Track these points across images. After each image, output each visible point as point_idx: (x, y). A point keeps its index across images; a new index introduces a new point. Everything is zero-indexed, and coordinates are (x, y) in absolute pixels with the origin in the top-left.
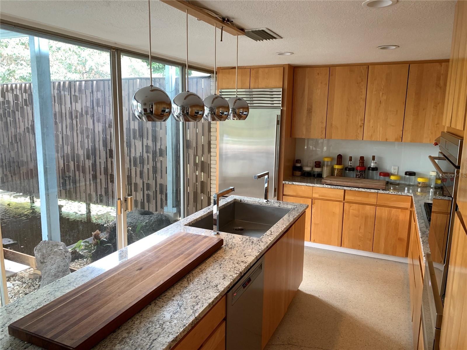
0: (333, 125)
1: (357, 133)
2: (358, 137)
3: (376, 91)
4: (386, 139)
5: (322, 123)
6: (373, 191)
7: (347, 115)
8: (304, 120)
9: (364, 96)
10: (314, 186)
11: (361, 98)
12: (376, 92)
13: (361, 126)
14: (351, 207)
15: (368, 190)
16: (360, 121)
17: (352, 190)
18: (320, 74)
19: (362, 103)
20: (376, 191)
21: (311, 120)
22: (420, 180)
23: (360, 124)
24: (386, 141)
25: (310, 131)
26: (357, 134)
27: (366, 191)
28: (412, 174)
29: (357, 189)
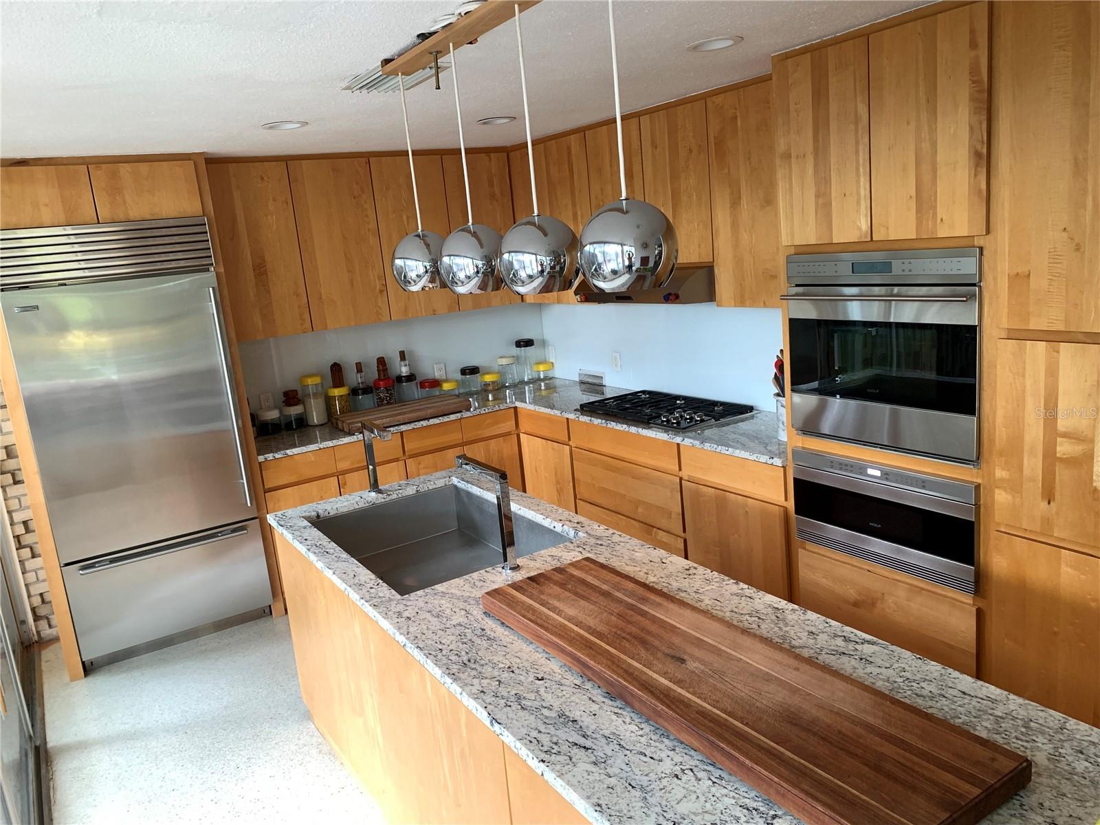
0: (324, 297)
1: (378, 308)
2: (382, 316)
3: (394, 212)
4: (434, 311)
5: (297, 296)
6: (453, 417)
7: (349, 271)
8: (251, 294)
9: (373, 225)
10: (339, 444)
11: (369, 230)
12: (394, 215)
13: (381, 291)
14: (419, 464)
15: (446, 419)
16: (377, 280)
17: (415, 427)
18: (265, 178)
19: (373, 240)
20: (459, 415)
21: (269, 292)
22: (488, 378)
23: (378, 288)
24: (434, 314)
25: (274, 320)
26: (377, 311)
27: (442, 421)
28: (474, 371)
29: (424, 423)
